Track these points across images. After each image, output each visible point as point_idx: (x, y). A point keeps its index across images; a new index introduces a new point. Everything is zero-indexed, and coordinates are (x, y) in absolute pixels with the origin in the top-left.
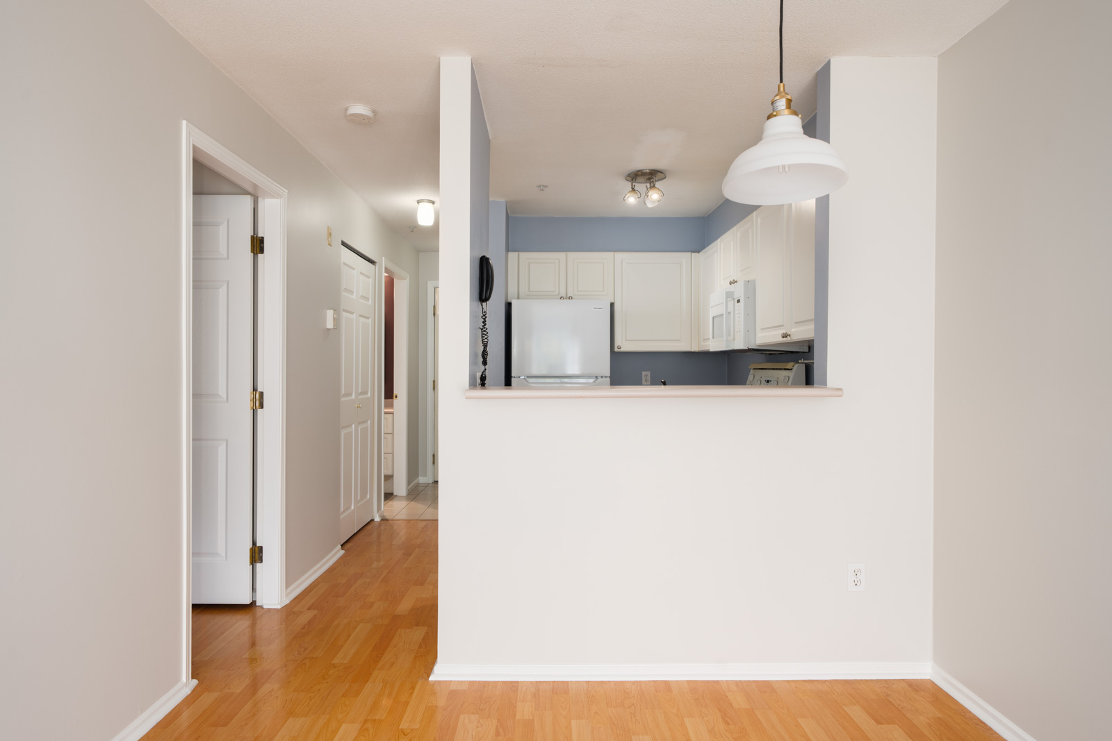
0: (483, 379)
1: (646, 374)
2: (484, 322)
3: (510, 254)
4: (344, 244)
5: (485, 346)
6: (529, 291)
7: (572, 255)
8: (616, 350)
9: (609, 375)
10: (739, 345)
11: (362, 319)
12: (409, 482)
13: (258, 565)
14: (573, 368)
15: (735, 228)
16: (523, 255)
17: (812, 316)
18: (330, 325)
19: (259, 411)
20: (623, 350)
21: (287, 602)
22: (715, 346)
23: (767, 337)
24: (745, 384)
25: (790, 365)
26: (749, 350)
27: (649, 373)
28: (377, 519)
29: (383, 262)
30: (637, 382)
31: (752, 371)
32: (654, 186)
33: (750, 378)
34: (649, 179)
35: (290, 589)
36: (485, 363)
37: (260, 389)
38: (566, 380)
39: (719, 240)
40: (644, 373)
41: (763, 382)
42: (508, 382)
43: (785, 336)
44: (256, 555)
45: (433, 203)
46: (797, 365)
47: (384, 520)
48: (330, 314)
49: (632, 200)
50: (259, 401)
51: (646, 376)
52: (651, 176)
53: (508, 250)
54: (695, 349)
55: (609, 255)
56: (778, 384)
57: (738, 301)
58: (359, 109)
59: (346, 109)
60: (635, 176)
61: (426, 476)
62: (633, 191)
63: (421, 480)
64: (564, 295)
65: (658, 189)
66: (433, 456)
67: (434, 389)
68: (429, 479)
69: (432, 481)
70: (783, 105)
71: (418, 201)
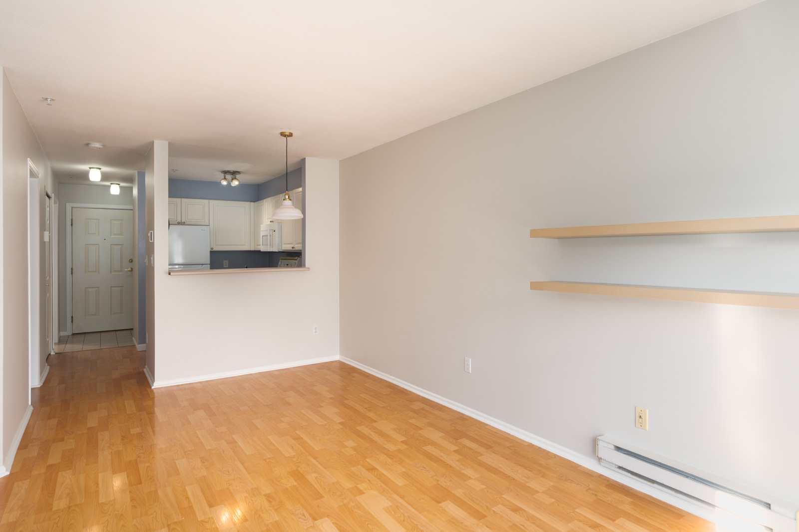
1: (226, 262)
7: (184, 200)
8: (211, 250)
9: (209, 263)
10: (275, 249)
15: (272, 198)
17: (301, 242)
20: (216, 250)
22: (263, 249)
23: (287, 247)
24: (277, 267)
25: (296, 258)
26: (279, 252)
27: (227, 261)
28: (53, 353)
29: (53, 197)
30: (221, 267)
31: (280, 260)
32: (235, 178)
33: (280, 263)
35: (41, 377)
39: (265, 200)
40: (224, 261)
41: (286, 265)
43: (293, 248)
45: (100, 169)
46: (299, 258)
49: (224, 183)
51: (226, 263)
52: (234, 174)
54: (252, 249)
55: (206, 201)
56: (292, 266)
57: (274, 231)
59: (90, 144)
60: (225, 172)
61: (66, 330)
62: (225, 179)
63: (62, 334)
64: (180, 221)
65: (237, 179)
66: (72, 317)
67: (72, 273)
68: (68, 332)
69: (71, 334)
70: (287, 197)
71: (90, 168)
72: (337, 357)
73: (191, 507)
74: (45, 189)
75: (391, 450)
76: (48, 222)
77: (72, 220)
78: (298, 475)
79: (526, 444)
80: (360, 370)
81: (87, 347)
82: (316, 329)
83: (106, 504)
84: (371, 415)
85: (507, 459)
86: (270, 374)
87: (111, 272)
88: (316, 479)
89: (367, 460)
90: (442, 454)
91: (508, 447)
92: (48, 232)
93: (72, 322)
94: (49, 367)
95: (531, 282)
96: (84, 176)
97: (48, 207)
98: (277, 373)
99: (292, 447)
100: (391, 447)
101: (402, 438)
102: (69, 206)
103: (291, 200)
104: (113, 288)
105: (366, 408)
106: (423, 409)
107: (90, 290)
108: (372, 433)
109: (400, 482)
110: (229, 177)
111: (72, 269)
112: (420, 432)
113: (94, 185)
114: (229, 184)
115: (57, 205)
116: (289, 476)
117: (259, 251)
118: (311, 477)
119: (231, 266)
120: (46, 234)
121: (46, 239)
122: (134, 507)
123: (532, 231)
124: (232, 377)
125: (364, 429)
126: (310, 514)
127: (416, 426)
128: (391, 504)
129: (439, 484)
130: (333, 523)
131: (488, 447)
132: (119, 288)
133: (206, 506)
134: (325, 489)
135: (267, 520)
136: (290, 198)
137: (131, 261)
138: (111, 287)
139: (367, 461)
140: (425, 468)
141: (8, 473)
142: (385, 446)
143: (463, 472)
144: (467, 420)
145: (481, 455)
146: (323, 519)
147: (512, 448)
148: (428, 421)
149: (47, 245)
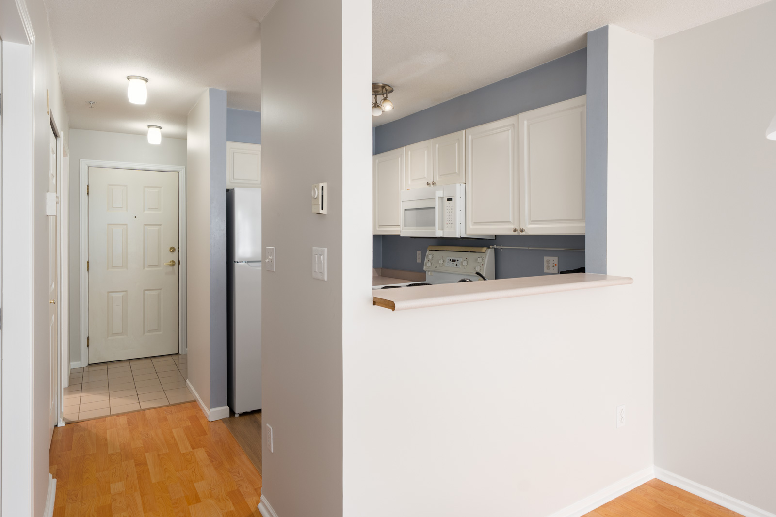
16: (229, 145)
28: (61, 424)
29: (62, 137)
47: (69, 423)
61: (79, 360)
63: (75, 365)
66: (88, 338)
67: (88, 270)
68: (83, 363)
69: (86, 364)
71: (129, 77)
72: (648, 473)
74: (48, 107)
76: (54, 181)
77: (88, 186)
87: (144, 268)
92: (54, 195)
93: (88, 346)
94: (55, 480)
97: (53, 153)
102: (84, 164)
104: (147, 292)
107: (114, 295)
111: (88, 263)
115: (68, 158)
120: (50, 197)
121: (50, 210)
132: (156, 292)
137: (172, 250)
138: (145, 290)
149: (52, 220)
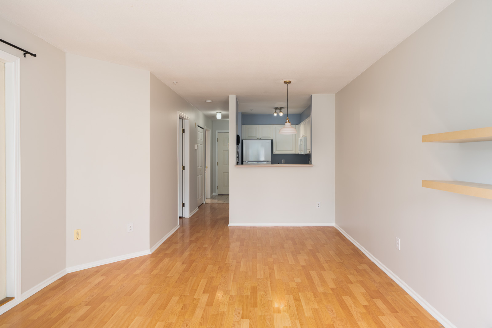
0: (238, 163)
2: (238, 150)
3: (243, 126)
4: (198, 126)
5: (238, 155)
6: (248, 136)
7: (260, 126)
8: (274, 153)
9: (271, 161)
10: (303, 153)
11: (201, 145)
12: (211, 194)
13: (183, 207)
14: (262, 159)
16: (246, 126)
18: (196, 149)
19: (184, 170)
20: (276, 153)
21: (190, 217)
23: (308, 152)
27: (284, 160)
28: (204, 203)
29: (205, 128)
30: (280, 163)
32: (281, 111)
34: (280, 109)
35: (191, 213)
36: (238, 159)
37: (184, 165)
38: (261, 162)
39: (301, 123)
40: (283, 160)
42: (242, 164)
44: (183, 205)
45: (221, 113)
47: (206, 203)
48: (196, 145)
49: (275, 115)
50: (183, 168)
51: (283, 162)
53: (242, 125)
55: (271, 126)
57: (303, 142)
58: (209, 101)
59: (206, 101)
60: (276, 108)
61: (215, 193)
62: (276, 112)
64: (258, 137)
65: (282, 112)
66: (218, 186)
67: (218, 165)
69: (217, 194)
70: (287, 121)
71: (217, 113)
72: (333, 224)
73: (196, 290)
74: (196, 124)
75: (319, 292)
77: (218, 138)
78: (254, 290)
79: (431, 319)
80: (343, 235)
81: (220, 202)
82: (318, 204)
83: (168, 277)
84: (326, 266)
85: (402, 325)
86: (287, 229)
88: (262, 295)
89: (300, 293)
90: (353, 305)
91: (411, 317)
93: (218, 189)
94: (198, 209)
95: (422, 180)
96: (214, 117)
98: (292, 228)
99: (265, 273)
100: (321, 290)
101: (333, 286)
102: (216, 132)
103: (290, 122)
105: (326, 261)
106: (365, 270)
107: (225, 173)
108: (316, 277)
109: (308, 313)
110: (278, 111)
111: (218, 163)
112: (350, 285)
113: (219, 120)
114: (278, 115)
116: (250, 289)
117: (298, 154)
118: (259, 294)
119: (286, 163)
122: (177, 282)
123: (423, 137)
124: (267, 227)
125: (313, 274)
126: (243, 314)
127: (350, 280)
128: (291, 326)
129: (333, 325)
130: (250, 324)
131: (394, 311)
133: (202, 291)
134: (262, 302)
135: (220, 309)
136: (290, 121)
139: (298, 294)
140: (332, 310)
141: (151, 253)
142: (317, 288)
143: (359, 323)
144: (393, 286)
145: (383, 315)
146: (247, 320)
147: (415, 319)
148: (362, 279)
